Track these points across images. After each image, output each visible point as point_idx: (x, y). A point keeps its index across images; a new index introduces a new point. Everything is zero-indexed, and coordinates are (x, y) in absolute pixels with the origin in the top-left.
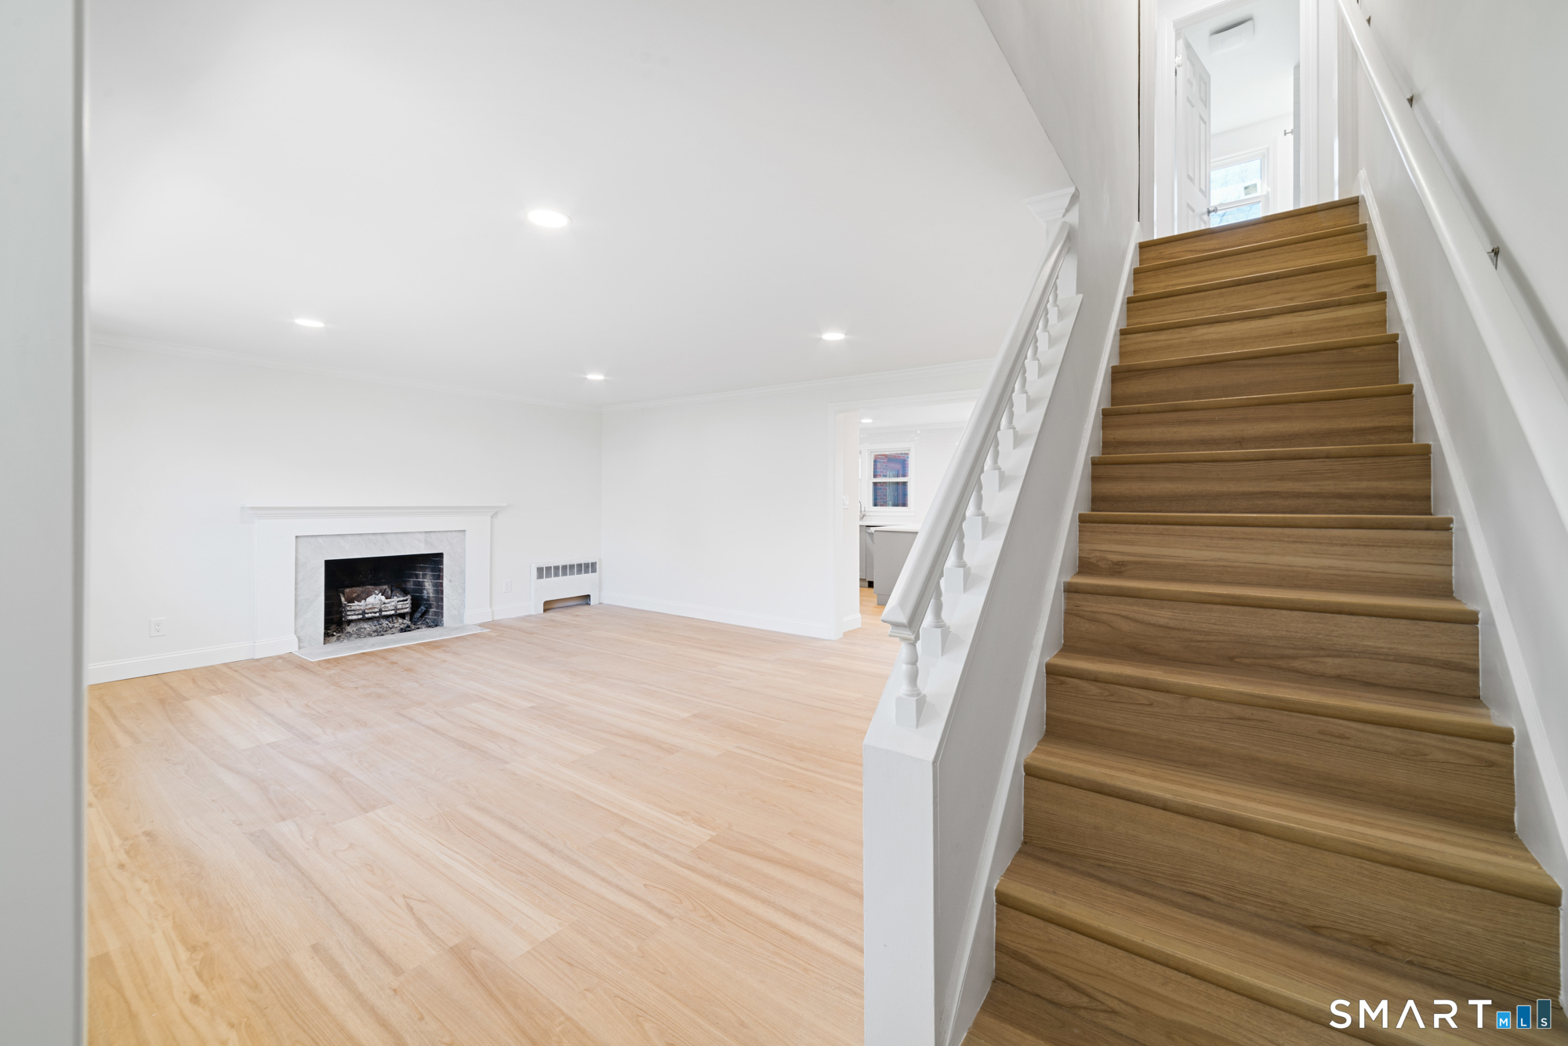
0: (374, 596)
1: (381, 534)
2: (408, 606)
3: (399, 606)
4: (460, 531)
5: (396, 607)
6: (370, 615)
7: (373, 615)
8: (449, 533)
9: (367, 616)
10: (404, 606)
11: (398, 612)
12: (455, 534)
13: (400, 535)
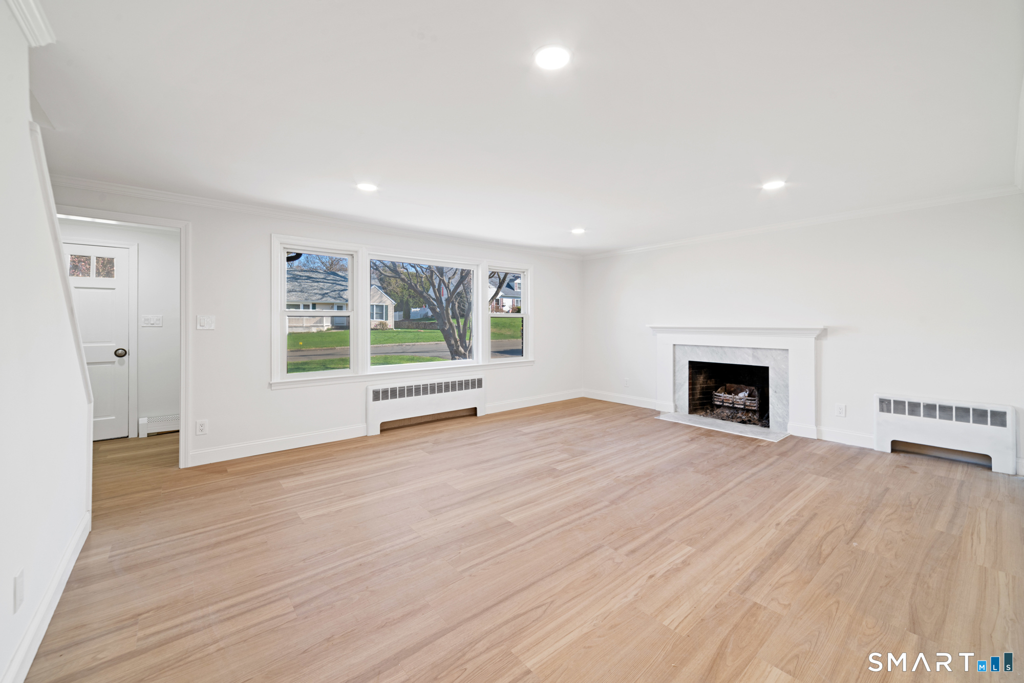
0: (744, 392)
1: (721, 347)
2: (755, 405)
3: (748, 403)
4: (784, 350)
5: (745, 403)
6: (727, 404)
7: (728, 405)
8: (774, 351)
9: (725, 404)
10: (752, 405)
11: (746, 407)
12: (779, 352)
13: (733, 349)
